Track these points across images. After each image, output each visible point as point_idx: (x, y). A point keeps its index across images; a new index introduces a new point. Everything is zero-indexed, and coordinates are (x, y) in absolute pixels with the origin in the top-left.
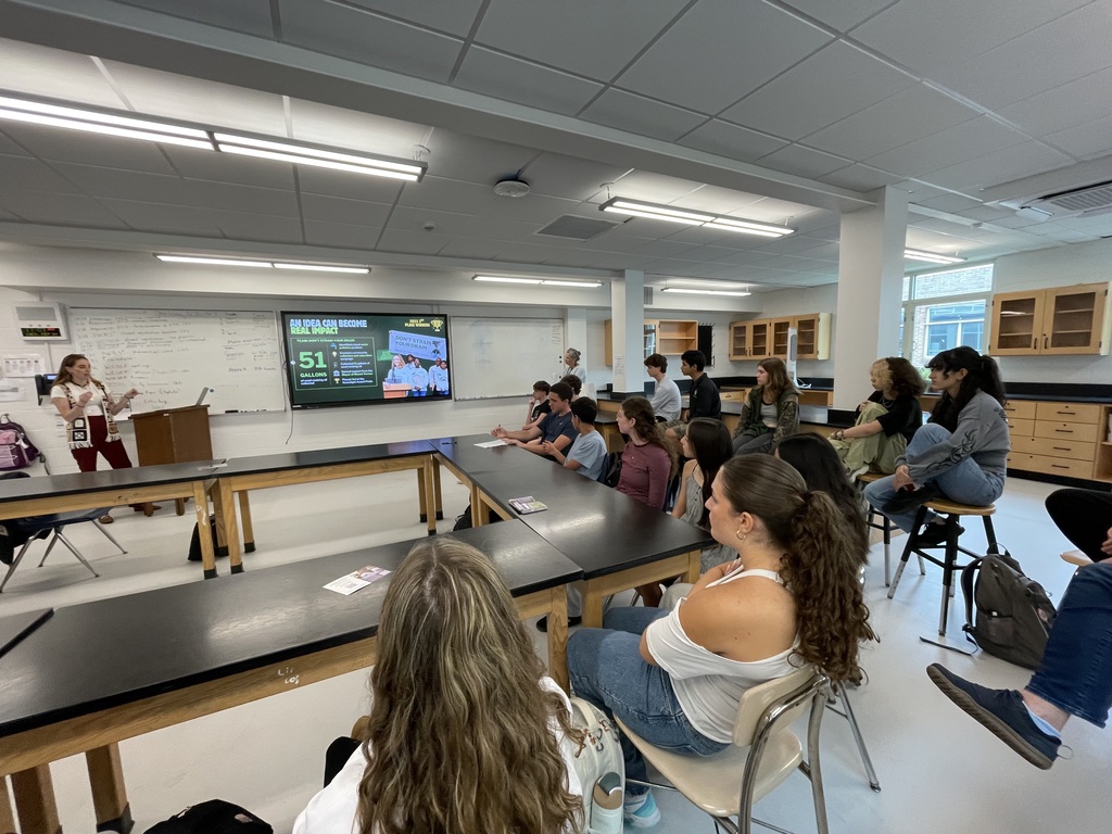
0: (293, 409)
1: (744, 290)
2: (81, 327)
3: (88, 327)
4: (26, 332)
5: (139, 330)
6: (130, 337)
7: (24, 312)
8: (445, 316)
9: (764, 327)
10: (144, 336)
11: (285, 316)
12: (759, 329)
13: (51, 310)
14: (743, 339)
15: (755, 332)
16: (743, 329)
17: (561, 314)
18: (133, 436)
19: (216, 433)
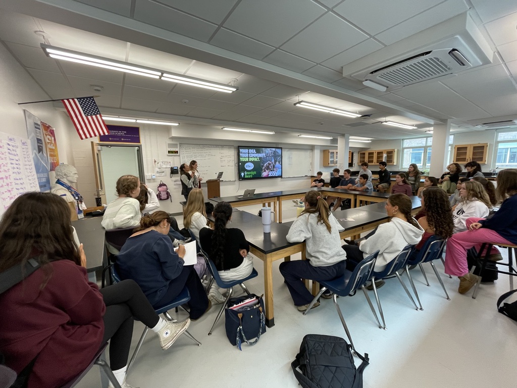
0: (239, 180)
1: (369, 140)
2: (182, 151)
3: (184, 150)
4: (169, 152)
5: (197, 152)
6: (195, 154)
7: (170, 146)
8: (281, 148)
9: (373, 153)
10: (199, 154)
11: (239, 147)
12: (371, 154)
13: (177, 144)
14: (364, 157)
15: (369, 155)
16: (364, 154)
17: (312, 148)
18: (207, 188)
19: (222, 188)
